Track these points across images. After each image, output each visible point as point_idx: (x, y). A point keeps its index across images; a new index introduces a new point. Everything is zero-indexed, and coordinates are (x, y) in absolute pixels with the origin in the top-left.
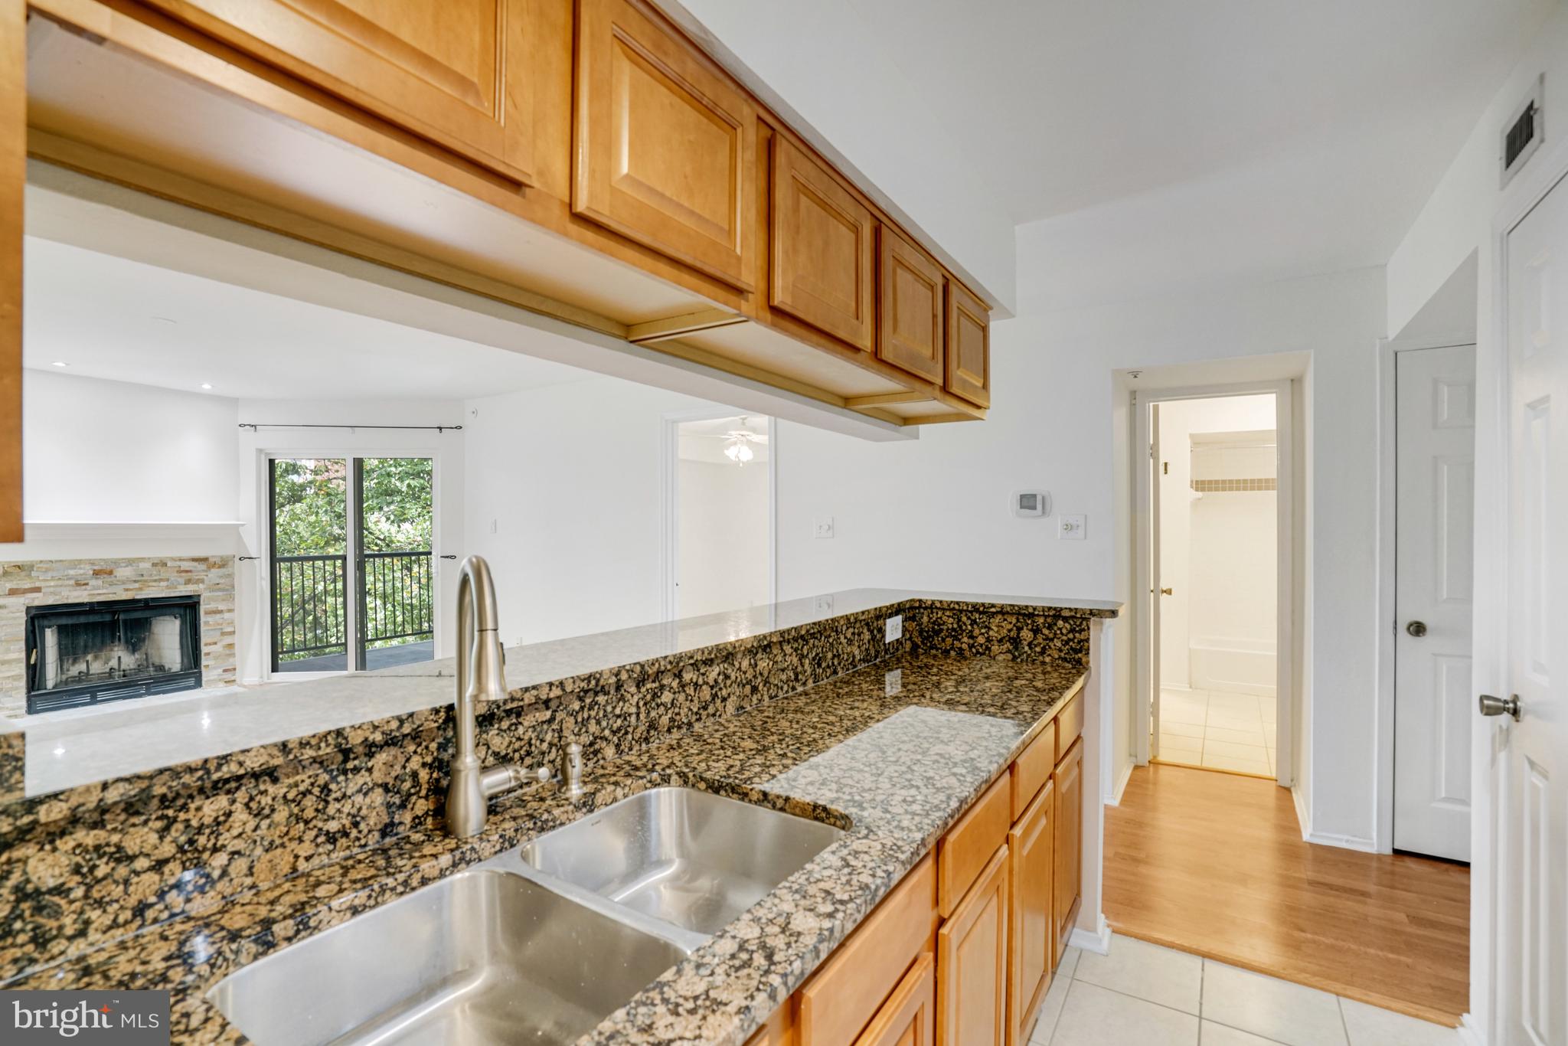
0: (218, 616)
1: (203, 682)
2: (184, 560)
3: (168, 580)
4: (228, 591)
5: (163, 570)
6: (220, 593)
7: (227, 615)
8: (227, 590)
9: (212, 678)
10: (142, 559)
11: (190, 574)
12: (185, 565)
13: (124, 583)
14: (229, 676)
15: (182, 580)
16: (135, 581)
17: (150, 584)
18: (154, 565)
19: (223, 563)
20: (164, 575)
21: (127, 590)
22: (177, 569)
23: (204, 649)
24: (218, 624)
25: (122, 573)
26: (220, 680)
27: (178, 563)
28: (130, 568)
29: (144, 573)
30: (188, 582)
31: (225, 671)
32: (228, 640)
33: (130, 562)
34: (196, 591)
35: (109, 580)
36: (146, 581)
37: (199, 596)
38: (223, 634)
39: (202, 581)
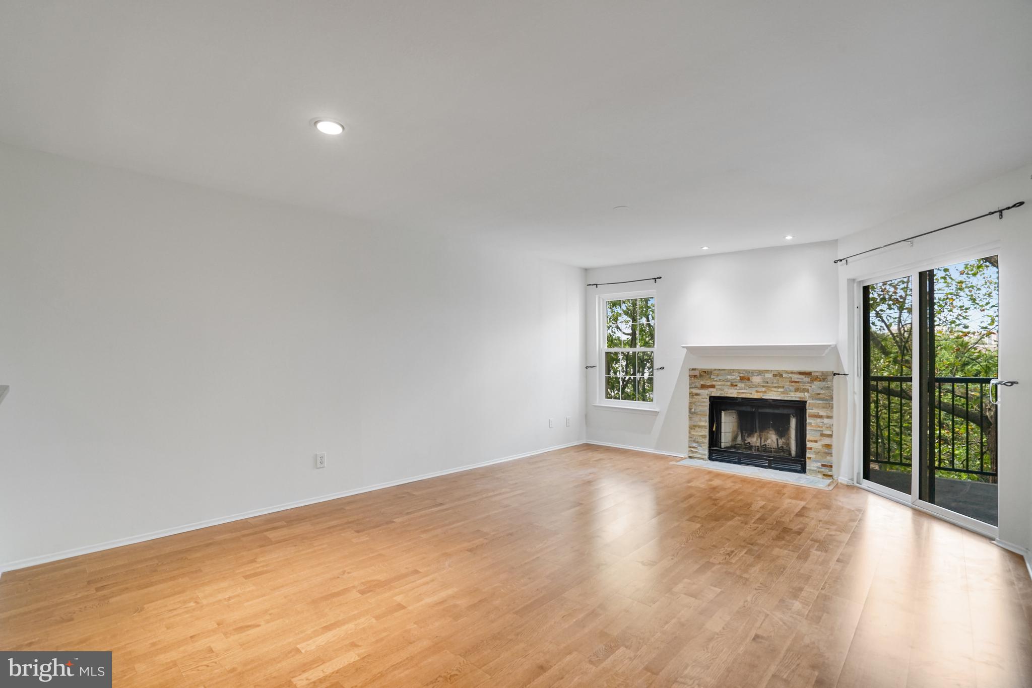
0: (819, 420)
1: (807, 470)
2: (794, 373)
3: (783, 387)
4: (828, 402)
5: (781, 379)
6: (821, 402)
7: (826, 421)
8: (827, 400)
9: (813, 468)
10: (767, 371)
11: (798, 384)
12: (795, 377)
13: (756, 387)
14: (826, 471)
15: (792, 389)
16: (763, 386)
17: (772, 389)
18: (775, 375)
19: (824, 377)
20: (781, 384)
21: (757, 392)
22: (790, 380)
23: (809, 445)
24: (819, 427)
25: (756, 379)
26: (819, 472)
27: (790, 375)
28: (760, 377)
29: (769, 381)
30: (797, 390)
31: (823, 465)
32: (827, 441)
33: (760, 373)
34: (802, 398)
35: (748, 384)
36: (769, 387)
37: (806, 402)
38: (822, 435)
39: (807, 391)
